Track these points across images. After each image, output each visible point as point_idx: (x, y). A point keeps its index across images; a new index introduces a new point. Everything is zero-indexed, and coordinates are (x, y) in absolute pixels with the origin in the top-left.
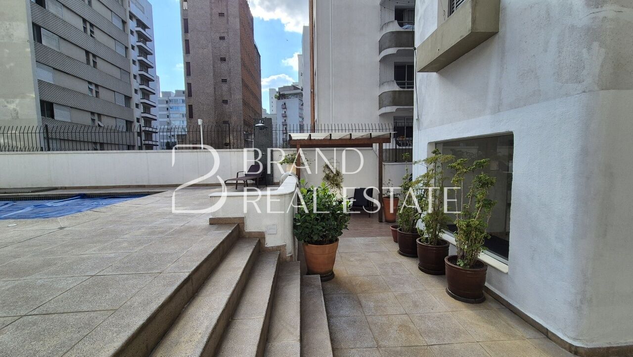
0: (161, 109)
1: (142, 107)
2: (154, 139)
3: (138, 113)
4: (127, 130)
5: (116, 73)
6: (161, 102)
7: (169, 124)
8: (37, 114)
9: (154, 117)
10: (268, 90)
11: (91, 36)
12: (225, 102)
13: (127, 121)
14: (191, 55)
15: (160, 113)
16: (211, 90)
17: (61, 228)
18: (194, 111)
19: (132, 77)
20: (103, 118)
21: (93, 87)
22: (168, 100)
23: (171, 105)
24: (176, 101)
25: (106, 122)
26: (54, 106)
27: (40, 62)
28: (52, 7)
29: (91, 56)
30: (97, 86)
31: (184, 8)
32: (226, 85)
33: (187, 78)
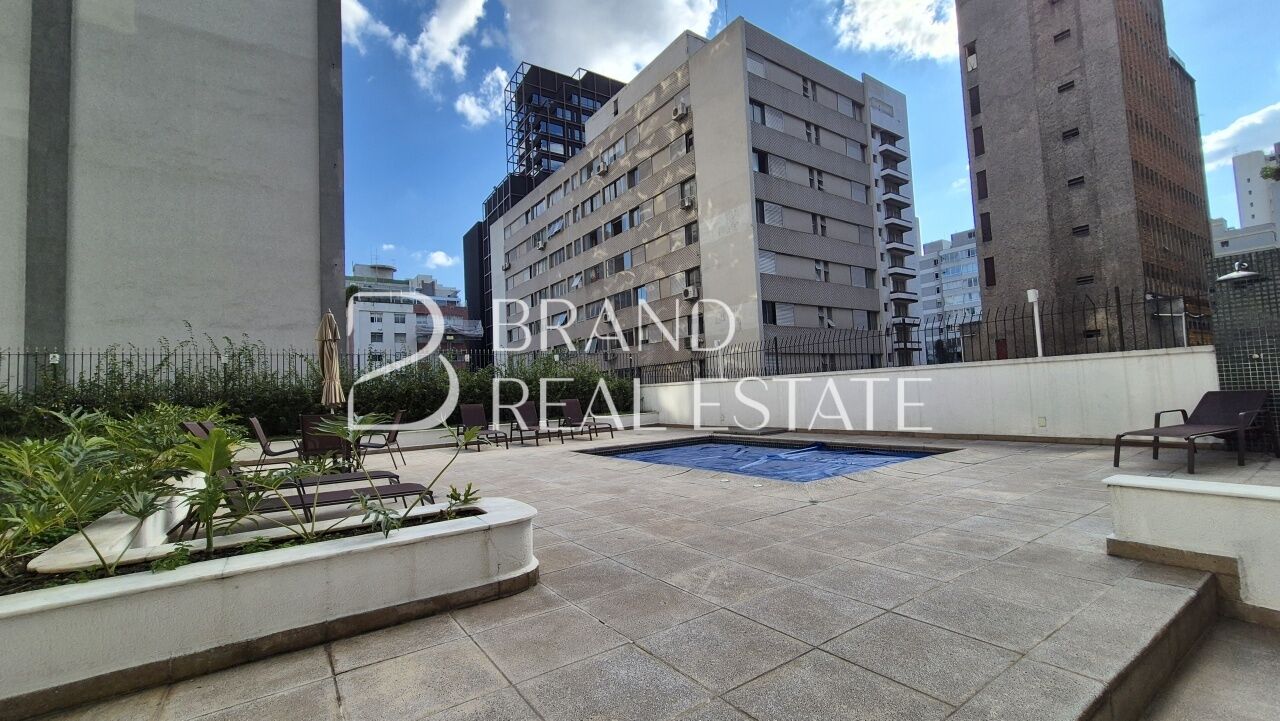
0: (925, 279)
1: (891, 282)
2: (914, 338)
3: (886, 293)
4: (870, 329)
5: (852, 234)
6: (924, 264)
7: (940, 304)
8: (760, 321)
9: (913, 297)
10: (1230, 162)
11: (819, 188)
12: (1082, 231)
13: (869, 312)
14: (987, 154)
15: (924, 286)
16: (1041, 214)
17: (814, 502)
18: (999, 268)
19: (876, 232)
20: (835, 313)
21: (821, 267)
22: (938, 256)
23: (944, 266)
24: (954, 256)
25: (840, 320)
26: (777, 306)
27: (763, 250)
28: (775, 169)
29: (819, 219)
30: (826, 263)
31: (970, 69)
32: (1083, 191)
33: (980, 205)
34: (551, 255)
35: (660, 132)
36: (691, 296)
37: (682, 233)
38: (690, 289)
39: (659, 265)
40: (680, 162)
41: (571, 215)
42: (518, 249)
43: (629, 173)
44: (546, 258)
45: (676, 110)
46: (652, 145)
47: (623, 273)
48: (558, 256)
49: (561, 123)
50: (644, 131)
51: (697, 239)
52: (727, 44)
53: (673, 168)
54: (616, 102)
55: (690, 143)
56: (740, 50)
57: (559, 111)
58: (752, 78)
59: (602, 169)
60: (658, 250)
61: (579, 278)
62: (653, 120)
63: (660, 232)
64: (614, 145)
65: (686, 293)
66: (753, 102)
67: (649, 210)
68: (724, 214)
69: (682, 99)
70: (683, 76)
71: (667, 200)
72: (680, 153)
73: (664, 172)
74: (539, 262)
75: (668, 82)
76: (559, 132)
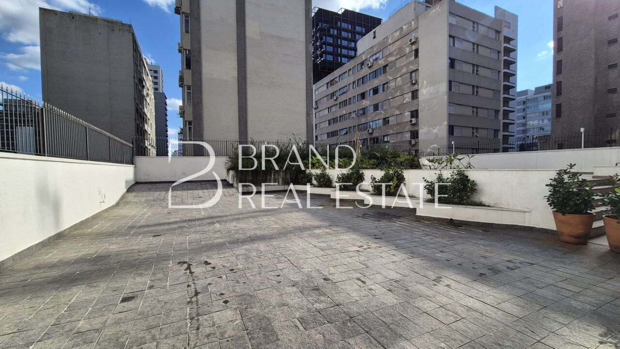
0: (518, 112)
4: (495, 137)
5: (490, 94)
6: (518, 105)
7: (524, 125)
8: (447, 134)
9: (512, 122)
11: (477, 74)
12: (613, 91)
13: (495, 130)
14: (564, 52)
15: (517, 116)
18: (564, 110)
19: (501, 93)
20: (479, 130)
21: (475, 110)
22: (529, 100)
23: (528, 105)
24: (535, 99)
25: (482, 133)
26: (454, 128)
27: (450, 103)
28: (457, 66)
29: (475, 88)
30: (477, 108)
31: (559, 7)
32: (616, 71)
33: (557, 77)
34: (340, 103)
35: (401, 49)
36: (413, 122)
37: (410, 94)
38: (413, 119)
39: (397, 108)
40: (411, 63)
41: (351, 86)
42: (322, 100)
43: (383, 67)
44: (337, 104)
45: (411, 40)
46: (397, 54)
47: (378, 111)
48: (344, 103)
49: (332, 36)
50: (392, 48)
51: (417, 98)
52: (439, 10)
53: (407, 65)
54: (375, 32)
55: (416, 56)
56: (446, 13)
57: (332, 30)
58: (451, 25)
59: (369, 65)
60: (397, 102)
61: (355, 113)
62: (397, 43)
63: (398, 94)
64: (376, 54)
65: (411, 121)
66: (450, 36)
67: (393, 84)
68: (432, 87)
69: (414, 35)
70: (415, 24)
71: (403, 79)
72: (411, 59)
73: (402, 67)
74: (333, 106)
75: (407, 26)
76: (330, 40)
